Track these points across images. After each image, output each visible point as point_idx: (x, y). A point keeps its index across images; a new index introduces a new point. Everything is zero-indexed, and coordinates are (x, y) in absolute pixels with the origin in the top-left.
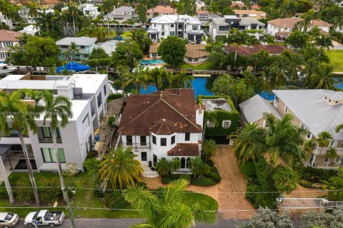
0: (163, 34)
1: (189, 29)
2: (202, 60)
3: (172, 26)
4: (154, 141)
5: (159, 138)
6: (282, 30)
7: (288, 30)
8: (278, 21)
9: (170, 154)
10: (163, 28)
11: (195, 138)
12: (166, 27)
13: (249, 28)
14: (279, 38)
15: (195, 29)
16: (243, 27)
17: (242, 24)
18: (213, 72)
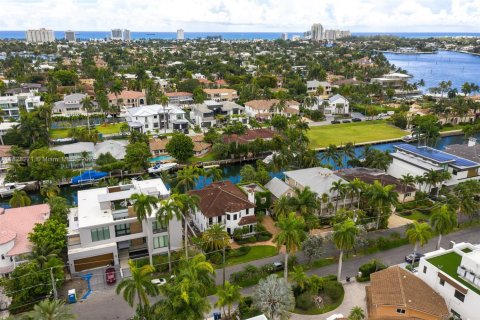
0: (147, 126)
1: (173, 119)
2: (205, 151)
3: (155, 117)
4: (229, 218)
5: (232, 215)
6: (261, 112)
7: (266, 112)
8: (254, 102)
9: (240, 224)
10: (146, 120)
11: (252, 212)
12: (149, 119)
13: (231, 113)
14: (261, 120)
15: (179, 118)
16: (226, 112)
17: (224, 109)
18: (220, 161)
